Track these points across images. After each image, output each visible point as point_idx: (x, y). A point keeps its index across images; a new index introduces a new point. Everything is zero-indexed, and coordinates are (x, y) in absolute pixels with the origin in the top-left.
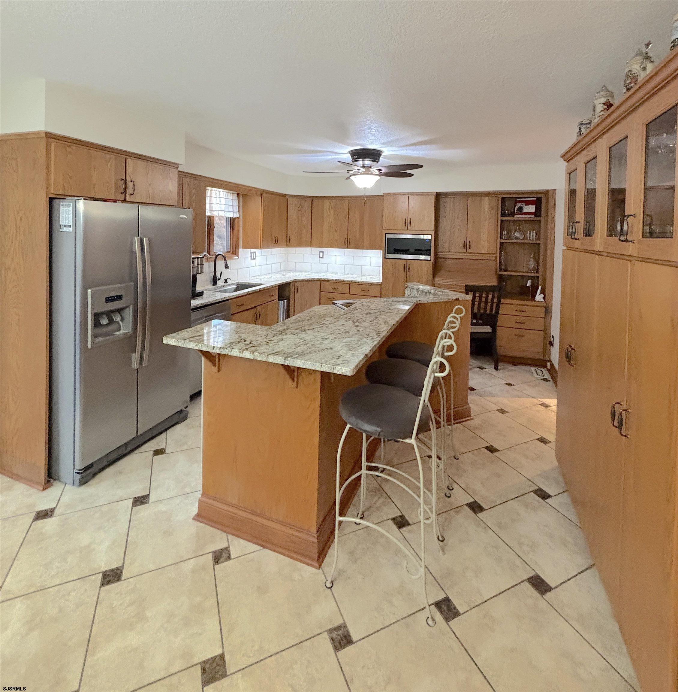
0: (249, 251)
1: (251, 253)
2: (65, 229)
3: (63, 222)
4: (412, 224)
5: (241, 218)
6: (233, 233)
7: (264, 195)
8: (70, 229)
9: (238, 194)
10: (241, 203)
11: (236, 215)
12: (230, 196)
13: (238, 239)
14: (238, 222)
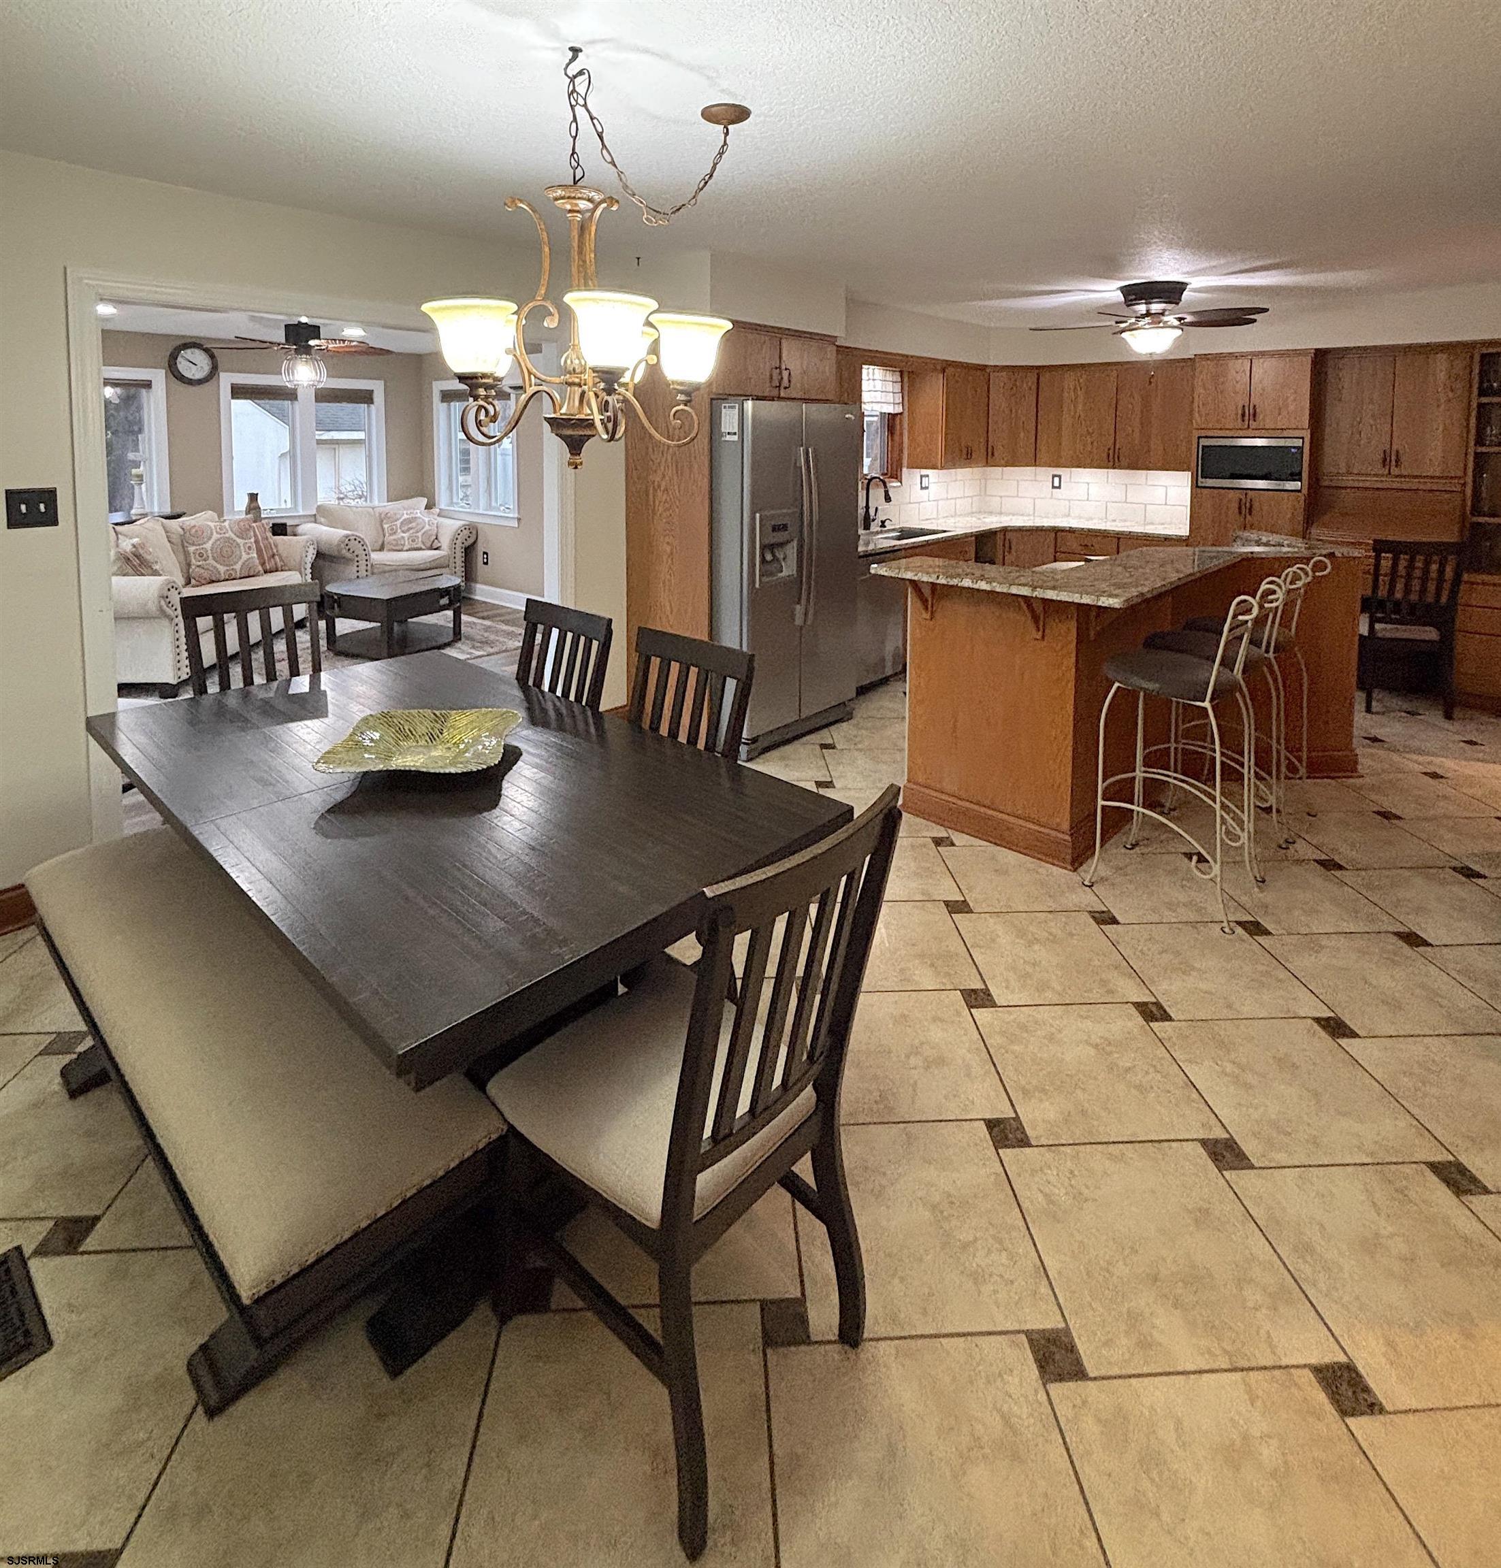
0: (918, 473)
1: (922, 477)
2: (728, 438)
3: (725, 428)
4: (1260, 417)
5: (906, 414)
6: (892, 440)
7: (950, 371)
8: (735, 438)
9: (901, 373)
10: (906, 388)
11: (899, 409)
12: (889, 376)
13: (901, 451)
14: (901, 420)
